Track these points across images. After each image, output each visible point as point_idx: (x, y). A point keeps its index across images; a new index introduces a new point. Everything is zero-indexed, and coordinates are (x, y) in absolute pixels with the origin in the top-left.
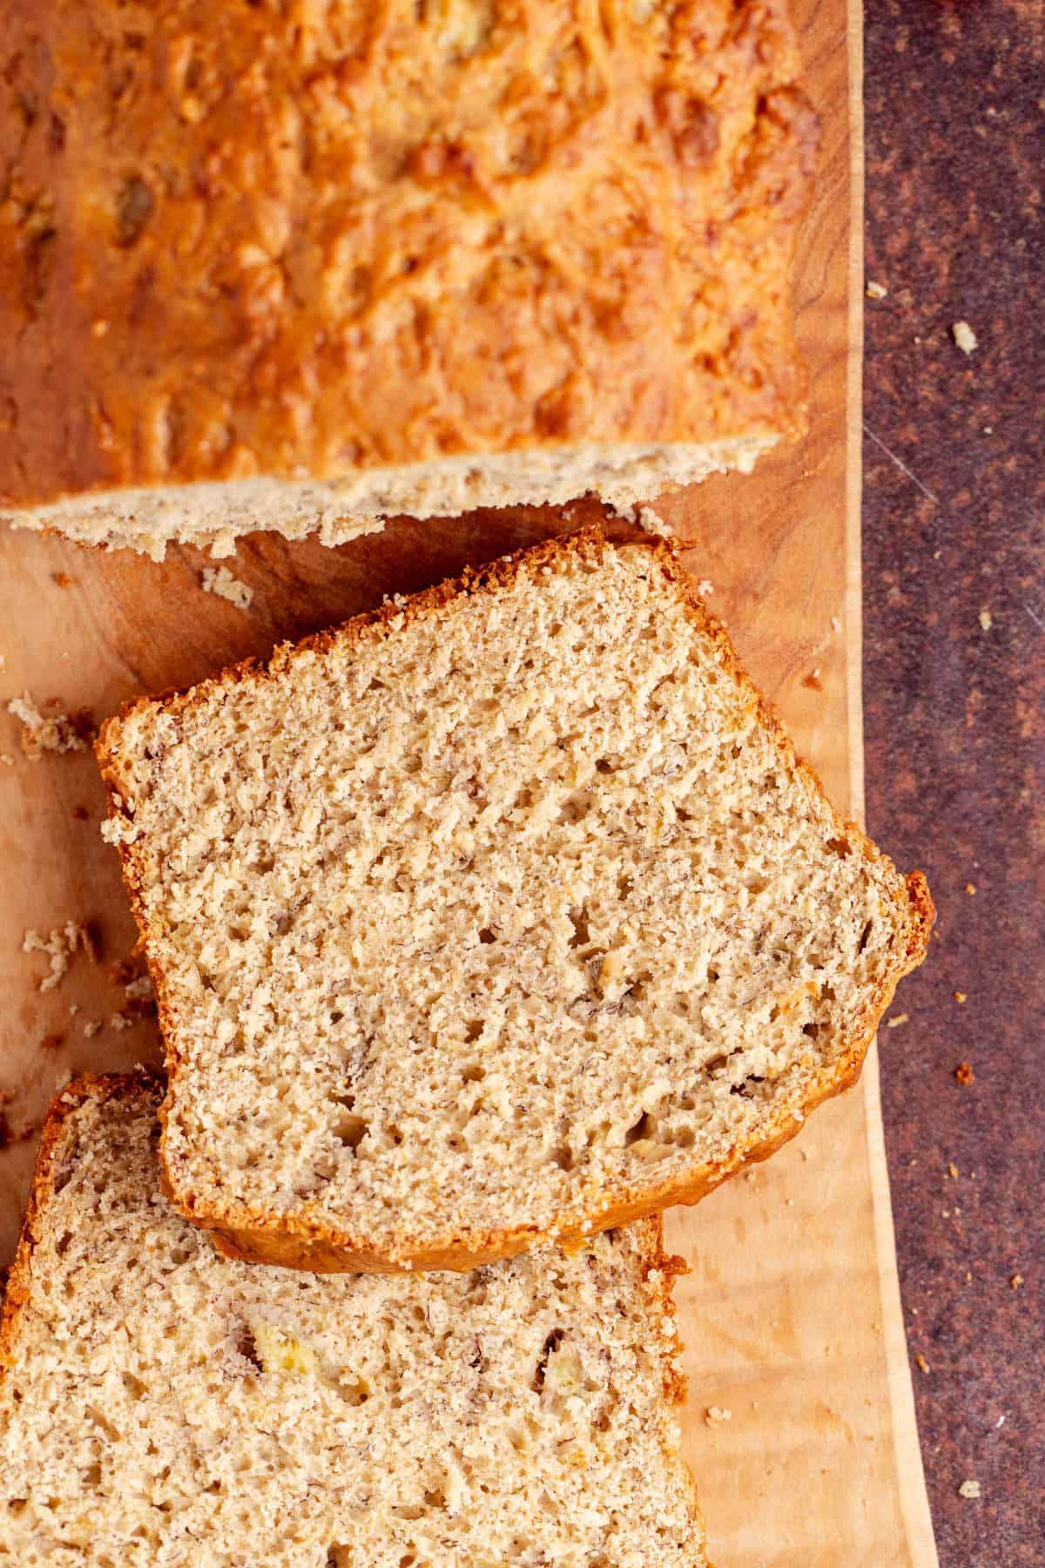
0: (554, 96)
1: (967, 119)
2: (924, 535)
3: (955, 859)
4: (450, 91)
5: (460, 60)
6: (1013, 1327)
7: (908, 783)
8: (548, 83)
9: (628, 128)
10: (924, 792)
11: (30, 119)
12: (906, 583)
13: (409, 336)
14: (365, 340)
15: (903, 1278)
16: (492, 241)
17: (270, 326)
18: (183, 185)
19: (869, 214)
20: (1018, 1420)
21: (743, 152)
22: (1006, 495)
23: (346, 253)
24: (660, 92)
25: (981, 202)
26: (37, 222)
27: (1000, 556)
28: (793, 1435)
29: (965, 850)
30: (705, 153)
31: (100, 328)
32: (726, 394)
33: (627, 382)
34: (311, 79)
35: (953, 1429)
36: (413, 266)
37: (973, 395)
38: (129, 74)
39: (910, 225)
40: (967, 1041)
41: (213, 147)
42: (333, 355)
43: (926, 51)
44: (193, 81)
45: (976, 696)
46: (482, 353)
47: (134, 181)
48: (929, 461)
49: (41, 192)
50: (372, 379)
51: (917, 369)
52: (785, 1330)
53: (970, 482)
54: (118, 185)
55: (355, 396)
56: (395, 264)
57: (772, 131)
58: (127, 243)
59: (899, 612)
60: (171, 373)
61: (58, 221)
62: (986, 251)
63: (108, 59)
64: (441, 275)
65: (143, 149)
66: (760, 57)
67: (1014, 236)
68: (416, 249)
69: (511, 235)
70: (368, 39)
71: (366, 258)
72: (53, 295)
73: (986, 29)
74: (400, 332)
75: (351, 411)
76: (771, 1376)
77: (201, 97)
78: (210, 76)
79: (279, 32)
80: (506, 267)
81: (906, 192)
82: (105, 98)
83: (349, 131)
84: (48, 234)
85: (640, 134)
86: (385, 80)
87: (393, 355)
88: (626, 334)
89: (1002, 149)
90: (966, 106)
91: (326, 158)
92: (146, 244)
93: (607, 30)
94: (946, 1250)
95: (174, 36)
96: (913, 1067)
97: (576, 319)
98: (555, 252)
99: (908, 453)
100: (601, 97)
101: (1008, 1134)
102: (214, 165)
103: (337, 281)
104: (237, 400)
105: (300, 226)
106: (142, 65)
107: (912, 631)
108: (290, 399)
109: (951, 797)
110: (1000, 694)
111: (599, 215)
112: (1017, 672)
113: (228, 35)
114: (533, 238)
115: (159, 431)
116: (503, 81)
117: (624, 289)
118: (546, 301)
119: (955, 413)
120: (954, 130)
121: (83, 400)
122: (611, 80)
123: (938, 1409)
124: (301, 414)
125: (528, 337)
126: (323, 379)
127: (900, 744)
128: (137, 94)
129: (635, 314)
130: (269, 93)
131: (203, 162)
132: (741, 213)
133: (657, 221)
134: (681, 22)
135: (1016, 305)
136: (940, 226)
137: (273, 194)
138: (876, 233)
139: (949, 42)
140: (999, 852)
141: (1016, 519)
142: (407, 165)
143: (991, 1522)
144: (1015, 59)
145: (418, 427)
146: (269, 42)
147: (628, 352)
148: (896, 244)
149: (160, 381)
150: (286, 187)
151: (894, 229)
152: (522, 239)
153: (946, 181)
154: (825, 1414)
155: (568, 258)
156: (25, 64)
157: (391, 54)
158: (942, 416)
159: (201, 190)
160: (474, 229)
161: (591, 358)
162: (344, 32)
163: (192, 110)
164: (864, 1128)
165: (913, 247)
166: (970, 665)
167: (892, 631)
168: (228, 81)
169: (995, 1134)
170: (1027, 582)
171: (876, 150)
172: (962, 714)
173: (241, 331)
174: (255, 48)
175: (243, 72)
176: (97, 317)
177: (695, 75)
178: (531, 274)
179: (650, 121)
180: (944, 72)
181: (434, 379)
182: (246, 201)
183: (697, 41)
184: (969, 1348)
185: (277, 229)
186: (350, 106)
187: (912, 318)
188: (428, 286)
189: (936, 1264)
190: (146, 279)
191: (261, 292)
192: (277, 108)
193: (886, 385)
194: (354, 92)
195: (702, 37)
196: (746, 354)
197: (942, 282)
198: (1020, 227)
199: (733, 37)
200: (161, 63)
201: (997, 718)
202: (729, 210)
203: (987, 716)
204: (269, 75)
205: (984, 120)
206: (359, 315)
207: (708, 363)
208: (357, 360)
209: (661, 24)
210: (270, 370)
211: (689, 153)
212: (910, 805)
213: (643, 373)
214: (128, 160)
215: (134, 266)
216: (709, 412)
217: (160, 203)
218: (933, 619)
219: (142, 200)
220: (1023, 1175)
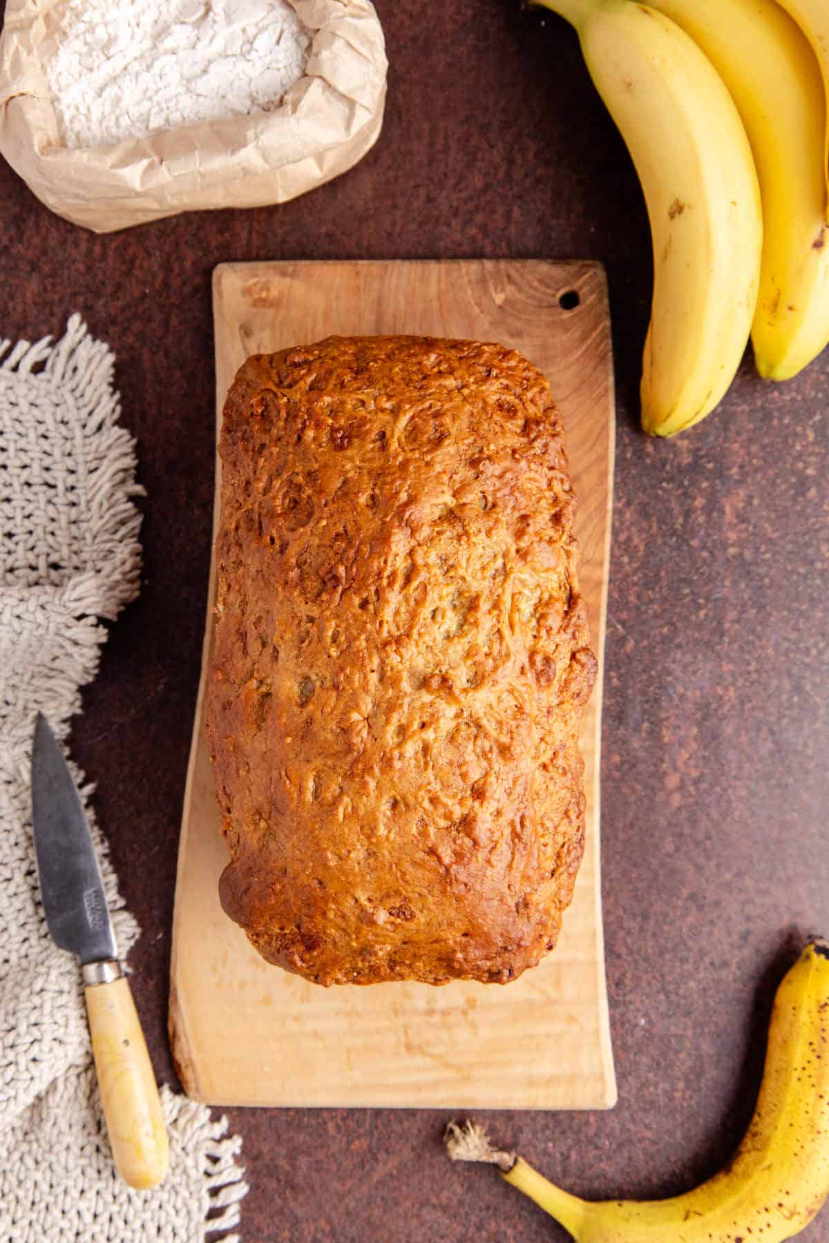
0: (487, 655)
1: (654, 487)
2: (628, 657)
3: (634, 791)
4: (444, 651)
5: (448, 638)
6: (649, 984)
7: (616, 759)
8: (486, 649)
9: (518, 669)
10: (623, 763)
11: (264, 644)
12: (620, 677)
13: (420, 755)
14: (401, 756)
15: (606, 961)
16: (457, 716)
17: (361, 747)
18: (328, 684)
19: (613, 524)
20: (650, 1022)
21: (564, 677)
22: (663, 642)
23: (395, 719)
24: (532, 654)
25: (659, 522)
26: (264, 689)
27: (659, 667)
28: (558, 1027)
29: (638, 787)
30: (549, 680)
31: (289, 740)
32: (552, 778)
33: (511, 776)
34: (386, 644)
35: (623, 1024)
36: (423, 726)
37: (651, 601)
38: (308, 633)
39: (629, 529)
40: (635, 865)
41: (342, 669)
42: (387, 762)
43: (639, 458)
44: (334, 640)
45: (646, 725)
46: (451, 763)
47: (307, 678)
48: (632, 627)
49: (267, 677)
50: (403, 773)
51: (628, 589)
52: (558, 984)
53: (648, 636)
54: (299, 679)
55: (395, 779)
56: (416, 725)
57: (577, 667)
58: (303, 705)
59: (616, 688)
60: (318, 763)
61: (272, 690)
62: (659, 541)
63: (299, 625)
64: (435, 731)
65: (311, 667)
66: (574, 637)
67: (672, 535)
68: (425, 719)
69: (465, 714)
70: (411, 628)
71: (404, 721)
72: (269, 722)
73: (664, 450)
74: (416, 753)
75: (394, 785)
76: (550, 1002)
77: (338, 646)
78: (342, 638)
79: (373, 622)
80: (463, 727)
81: (628, 516)
82: (297, 641)
83: (400, 667)
84: (268, 694)
85: (523, 671)
86: (417, 645)
87: (413, 762)
88: (512, 758)
89: (668, 500)
90: (654, 482)
91: (390, 678)
92: (311, 707)
93: (512, 626)
94: (624, 951)
95: (328, 620)
96: (613, 875)
97: (491, 750)
98: (484, 722)
99: (623, 623)
100: (508, 655)
101: (651, 904)
102: (342, 677)
103: (391, 729)
104: (345, 777)
105: (376, 705)
106: (314, 631)
107: (621, 697)
108: (367, 778)
109: (634, 766)
110: (657, 724)
111: (502, 706)
112: (663, 715)
113: (351, 621)
114: (475, 716)
115: (311, 785)
116: (467, 647)
117: (512, 738)
118: (479, 742)
119: (643, 608)
120: (649, 491)
121: (279, 768)
122: (512, 649)
123: (617, 1016)
124: (372, 784)
125: (470, 757)
126: (382, 771)
127: (615, 742)
128: (310, 642)
129: (517, 750)
130: (367, 648)
131: (337, 675)
132: (562, 703)
133: (527, 708)
134: (542, 622)
135: (671, 564)
136: (641, 530)
137: (366, 691)
138: (615, 533)
139: (648, 455)
140: (653, 789)
141: (666, 653)
142: (424, 683)
143: (637, 1063)
144: (676, 463)
145: (422, 793)
146: (369, 626)
147: (512, 765)
148: (622, 537)
149: (313, 766)
150: (372, 688)
151: (623, 532)
152: (471, 716)
153: (644, 512)
154: (571, 1019)
155: (490, 726)
156: (263, 621)
157: (420, 635)
158: (638, 608)
159: (336, 687)
160: (451, 711)
161: (496, 767)
162: (401, 624)
163: (334, 652)
164: (593, 902)
165: (629, 539)
166: (645, 711)
167: (613, 696)
168: (351, 640)
169: (646, 904)
170: (670, 679)
171: (617, 498)
172: (640, 731)
173: (349, 748)
174: (362, 629)
175: (356, 639)
176: (288, 735)
177: (546, 645)
178: (474, 730)
179: (527, 665)
180: (646, 467)
181: (430, 774)
182: (354, 693)
183: (549, 631)
184: (631, 991)
185: (367, 705)
186: (401, 656)
187: (628, 568)
188: (429, 735)
189: (619, 956)
190: (310, 721)
191: (359, 733)
192: (370, 656)
193: (616, 595)
194: (403, 651)
195: (551, 628)
196: (560, 761)
197: (641, 553)
198: (674, 533)
199: (564, 629)
200: (321, 630)
201: (655, 734)
202: (557, 701)
203: (651, 733)
204: (367, 640)
205: (662, 488)
206: (400, 745)
207: (545, 767)
208: (397, 764)
209: (534, 622)
210: (360, 766)
211: (543, 680)
212: (618, 768)
213: (518, 773)
214: (305, 670)
215: (304, 716)
216: (544, 786)
217: (318, 690)
218: (630, 692)
219: (310, 686)
220: (657, 921)
